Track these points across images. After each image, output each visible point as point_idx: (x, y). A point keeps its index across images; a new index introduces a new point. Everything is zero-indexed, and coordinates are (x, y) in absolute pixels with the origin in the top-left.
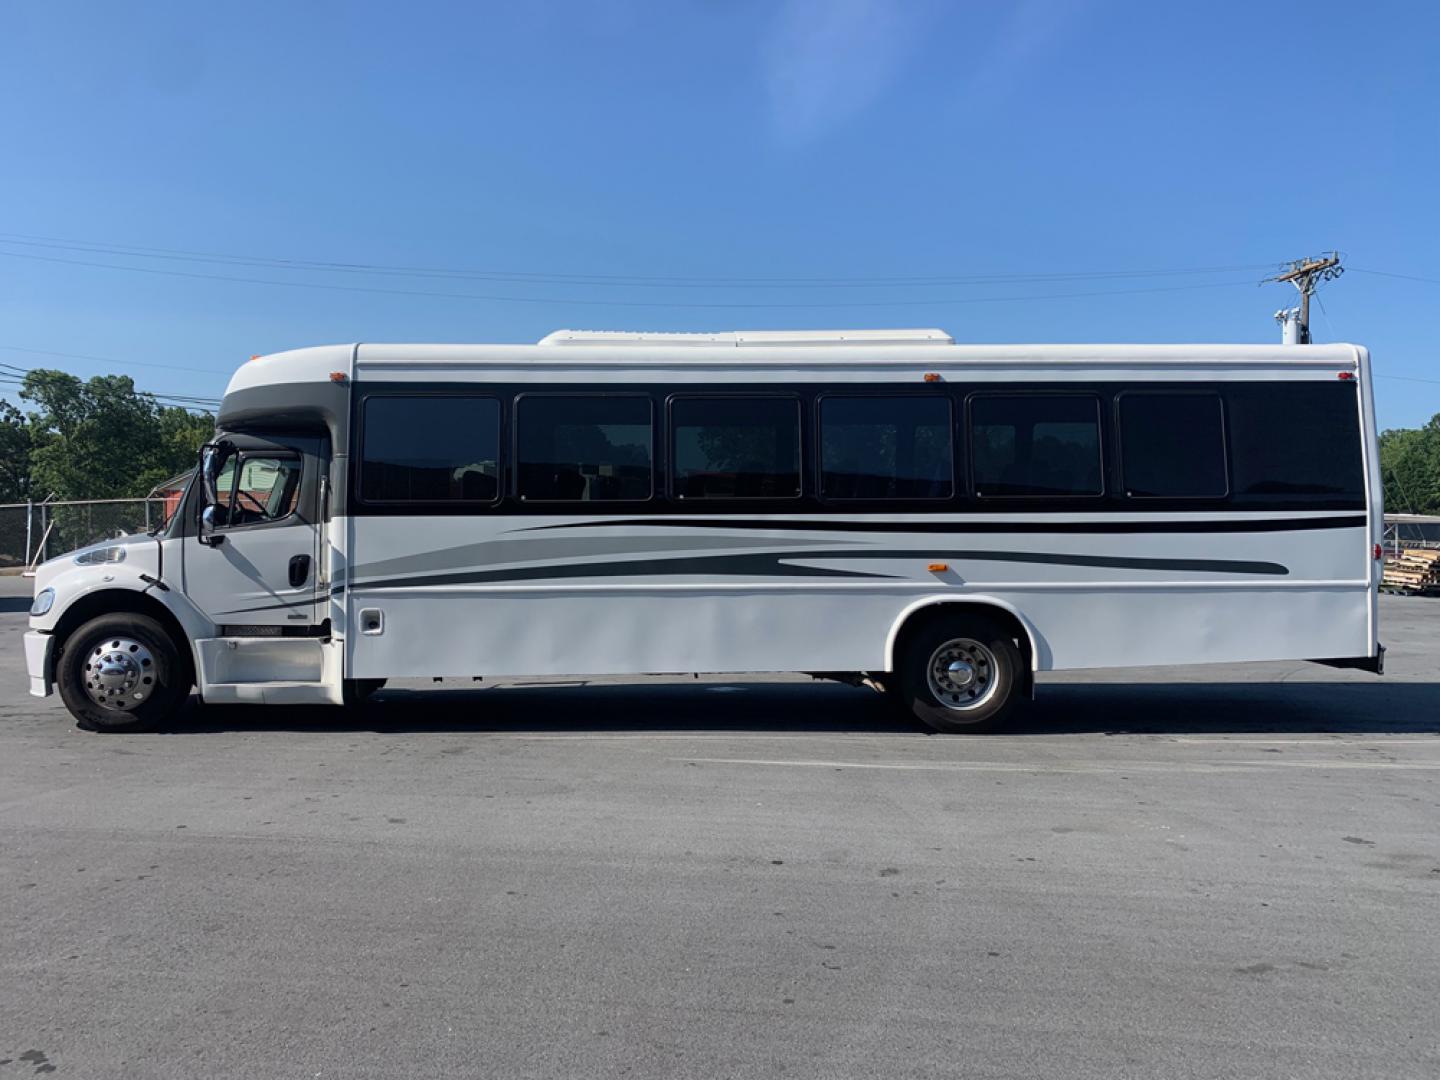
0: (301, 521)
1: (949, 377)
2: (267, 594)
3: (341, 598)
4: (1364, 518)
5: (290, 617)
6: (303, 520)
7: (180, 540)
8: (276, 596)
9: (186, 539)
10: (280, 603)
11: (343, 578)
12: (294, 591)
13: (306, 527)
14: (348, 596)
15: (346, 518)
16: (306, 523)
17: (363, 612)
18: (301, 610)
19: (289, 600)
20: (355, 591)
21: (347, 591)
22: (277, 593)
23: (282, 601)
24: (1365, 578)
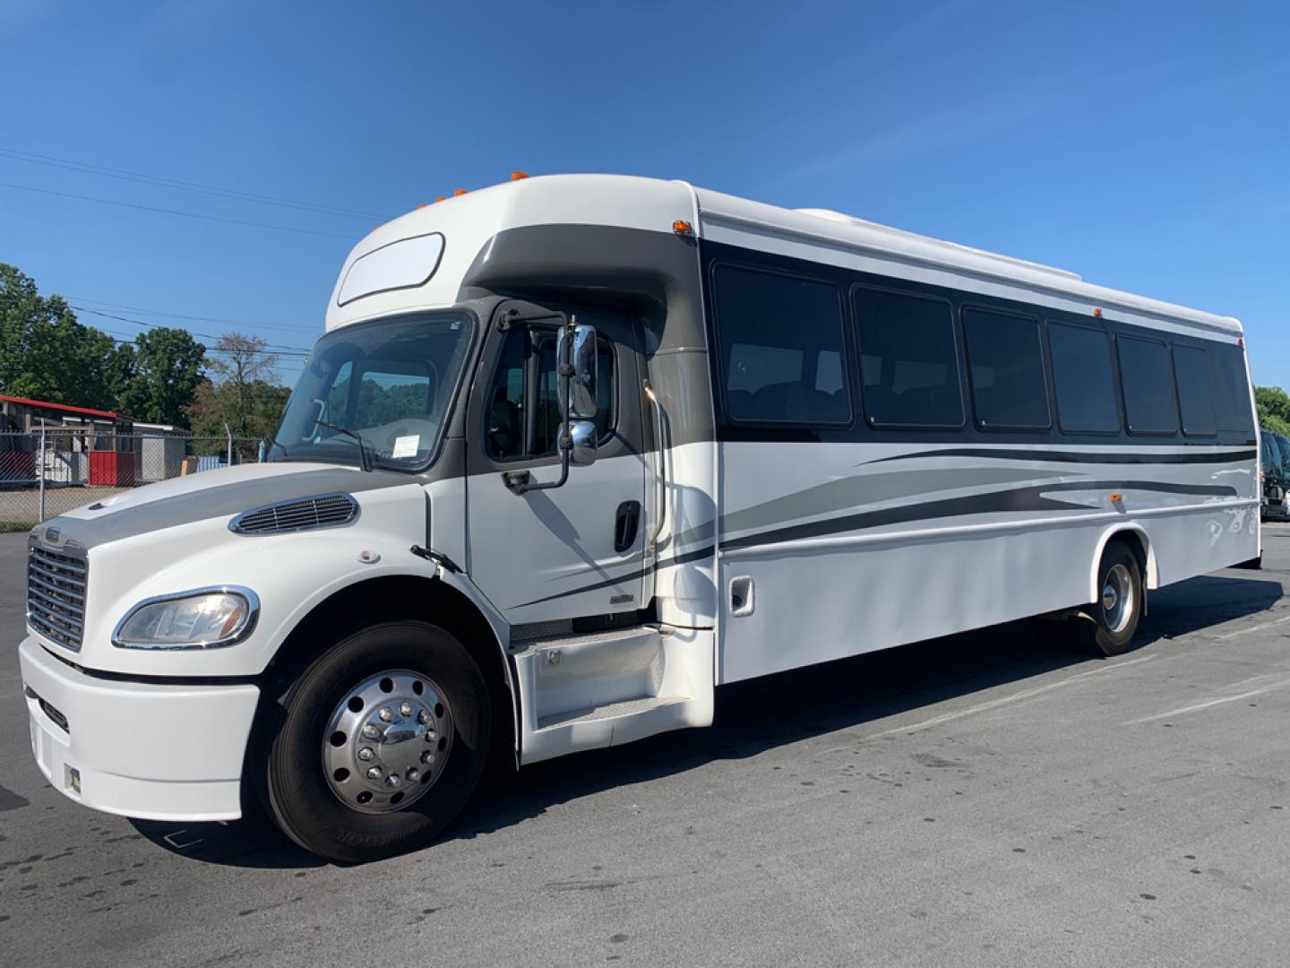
0: (627, 450)
1: (1108, 315)
2: (586, 566)
3: (710, 566)
4: (1255, 452)
5: (614, 601)
6: (630, 448)
7: (463, 479)
8: (598, 568)
9: (469, 478)
10: (602, 580)
11: (712, 534)
12: (619, 559)
13: (633, 458)
14: (719, 559)
15: (716, 444)
16: (634, 452)
17: (734, 584)
18: (626, 587)
19: (613, 574)
20: (727, 553)
21: (718, 554)
22: (599, 563)
23: (604, 575)
24: (1255, 497)
